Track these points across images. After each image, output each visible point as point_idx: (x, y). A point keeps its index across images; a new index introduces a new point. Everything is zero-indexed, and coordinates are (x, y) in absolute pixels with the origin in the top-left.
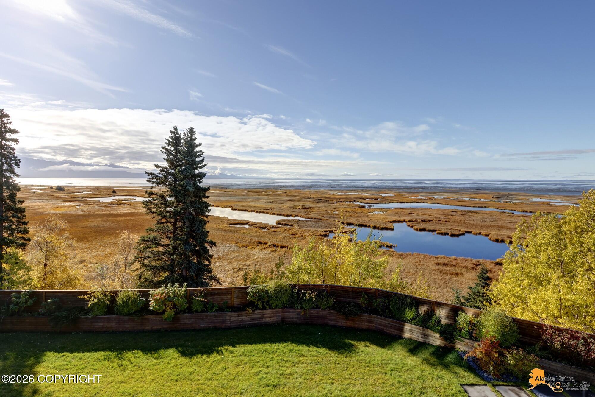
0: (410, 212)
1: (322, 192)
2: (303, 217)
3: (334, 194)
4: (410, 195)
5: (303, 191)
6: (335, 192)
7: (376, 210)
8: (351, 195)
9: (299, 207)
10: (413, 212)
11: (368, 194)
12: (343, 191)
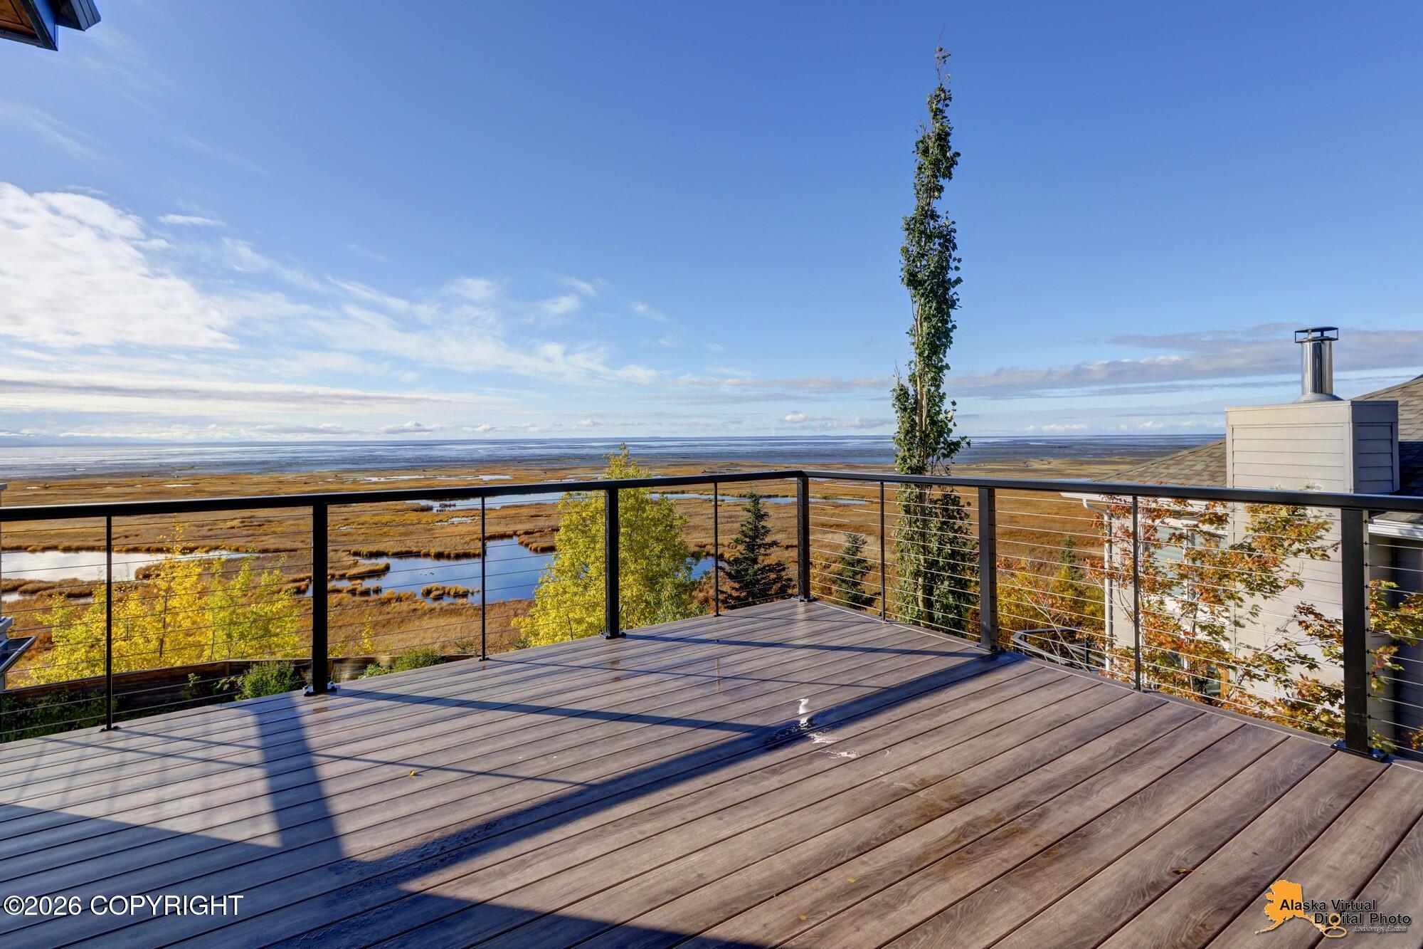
0: (533, 514)
1: (320, 477)
2: (237, 550)
3: (355, 482)
4: (549, 474)
5: (256, 479)
6: (360, 477)
7: (458, 514)
8: (403, 480)
9: (229, 524)
10: (540, 514)
11: (450, 476)
12: (385, 473)
